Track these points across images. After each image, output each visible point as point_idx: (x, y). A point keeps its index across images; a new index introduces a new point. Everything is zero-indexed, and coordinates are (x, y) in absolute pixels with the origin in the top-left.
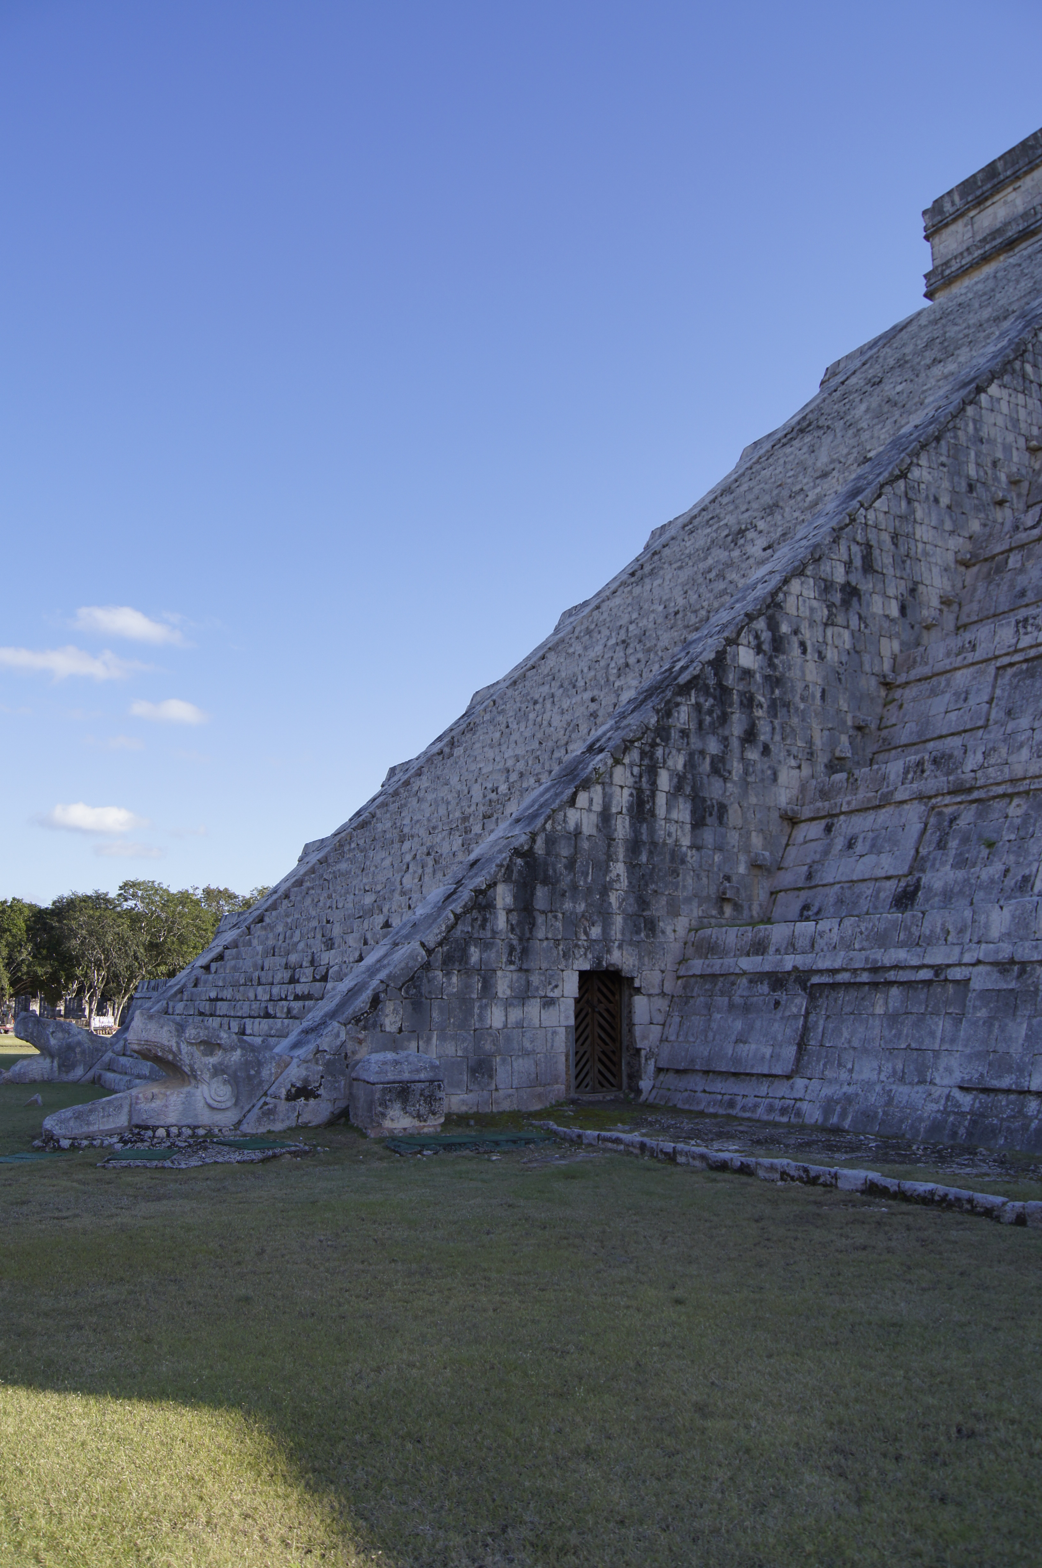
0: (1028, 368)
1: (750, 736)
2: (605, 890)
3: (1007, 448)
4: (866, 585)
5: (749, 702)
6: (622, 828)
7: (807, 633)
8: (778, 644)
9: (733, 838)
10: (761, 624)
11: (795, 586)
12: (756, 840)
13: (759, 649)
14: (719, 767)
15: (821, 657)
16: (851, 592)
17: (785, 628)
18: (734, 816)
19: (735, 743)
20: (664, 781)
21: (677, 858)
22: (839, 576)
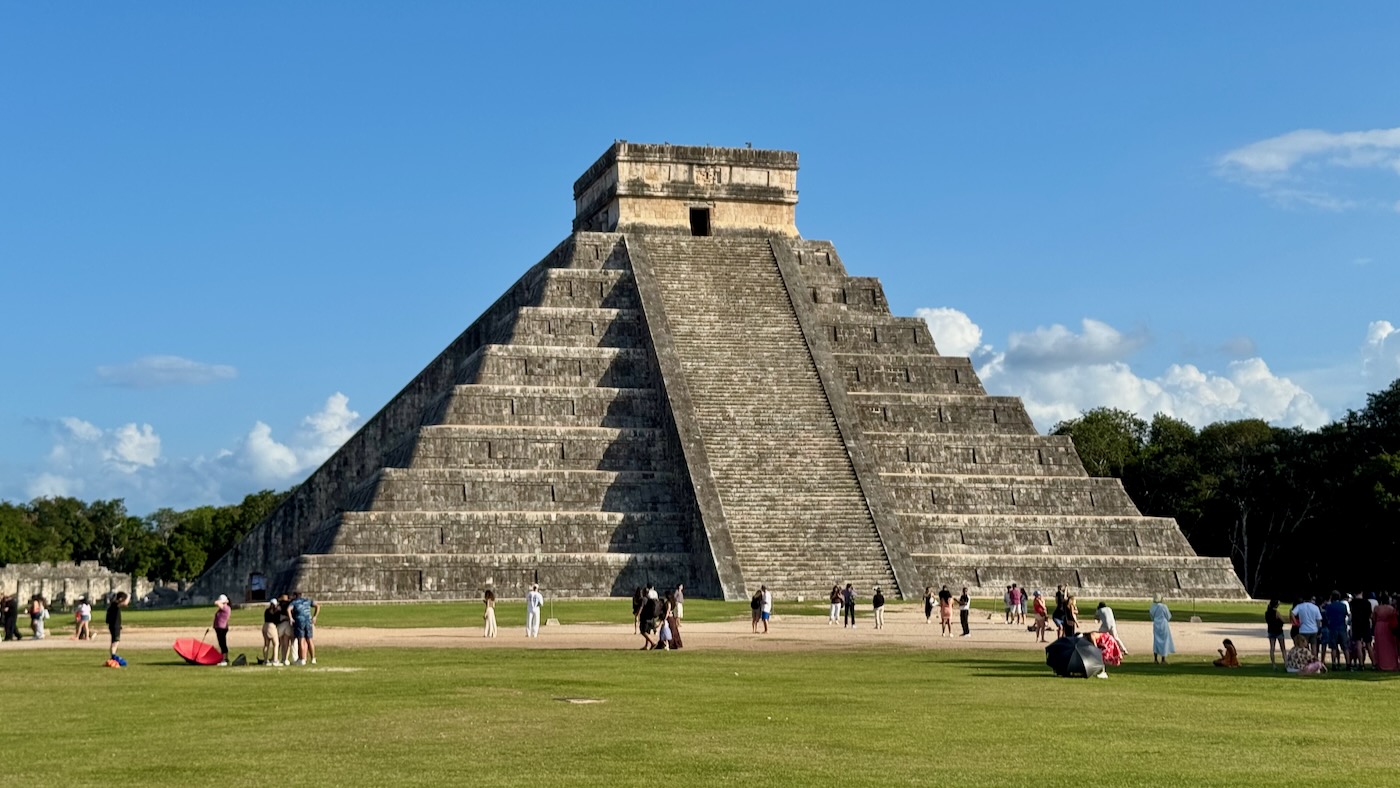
0: (422, 384)
1: (301, 515)
2: (257, 556)
3: (408, 415)
4: (342, 469)
5: (301, 507)
6: (262, 541)
7: (321, 486)
8: (312, 490)
9: (295, 541)
10: (307, 487)
11: (318, 474)
12: (302, 541)
13: (305, 493)
14: (291, 524)
15: (326, 490)
16: (339, 473)
17: (314, 486)
18: (295, 535)
19: (296, 518)
20: (274, 529)
21: (277, 547)
22: (334, 468)
